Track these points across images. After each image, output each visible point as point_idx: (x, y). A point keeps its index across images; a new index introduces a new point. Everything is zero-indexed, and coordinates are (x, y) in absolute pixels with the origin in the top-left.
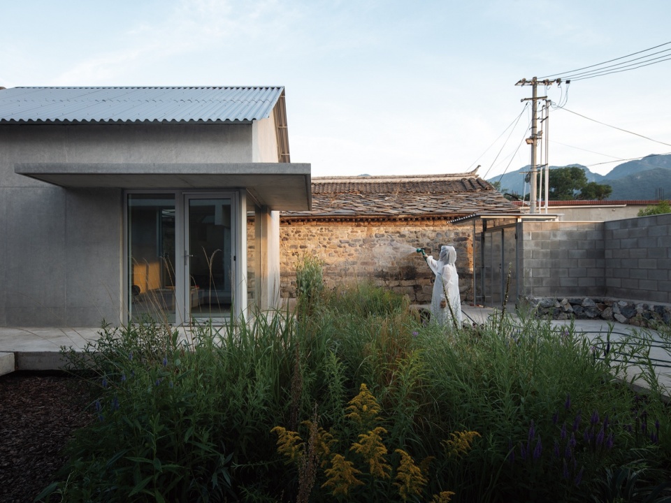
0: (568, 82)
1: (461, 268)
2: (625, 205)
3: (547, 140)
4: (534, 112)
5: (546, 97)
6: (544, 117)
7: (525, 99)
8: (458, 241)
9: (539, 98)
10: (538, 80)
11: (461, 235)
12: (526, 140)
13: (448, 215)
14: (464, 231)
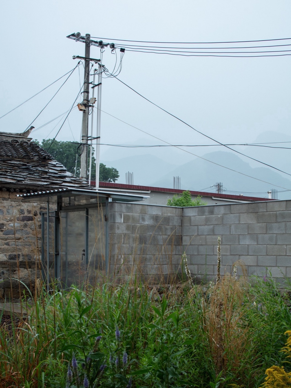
0: (123, 50)
1: (27, 255)
2: (149, 192)
3: (99, 109)
4: (87, 74)
5: (99, 60)
6: (96, 83)
7: (78, 57)
8: (23, 220)
9: (92, 60)
10: (91, 39)
11: (26, 214)
12: (78, 105)
13: (12, 186)
14: (30, 208)
